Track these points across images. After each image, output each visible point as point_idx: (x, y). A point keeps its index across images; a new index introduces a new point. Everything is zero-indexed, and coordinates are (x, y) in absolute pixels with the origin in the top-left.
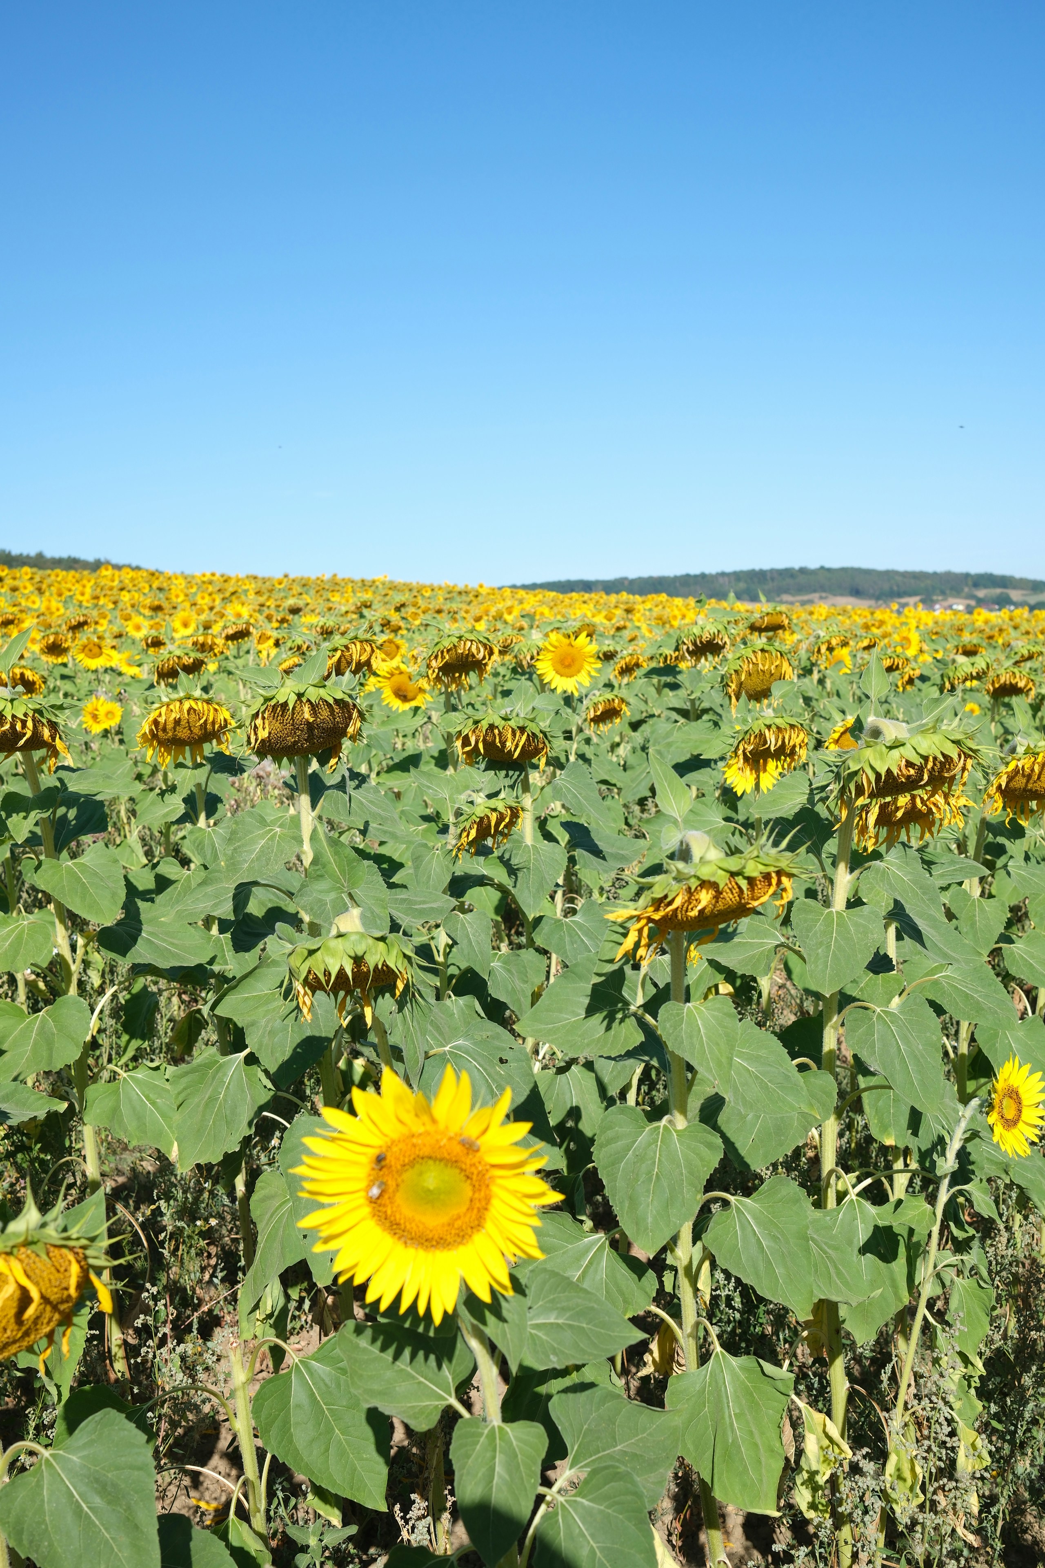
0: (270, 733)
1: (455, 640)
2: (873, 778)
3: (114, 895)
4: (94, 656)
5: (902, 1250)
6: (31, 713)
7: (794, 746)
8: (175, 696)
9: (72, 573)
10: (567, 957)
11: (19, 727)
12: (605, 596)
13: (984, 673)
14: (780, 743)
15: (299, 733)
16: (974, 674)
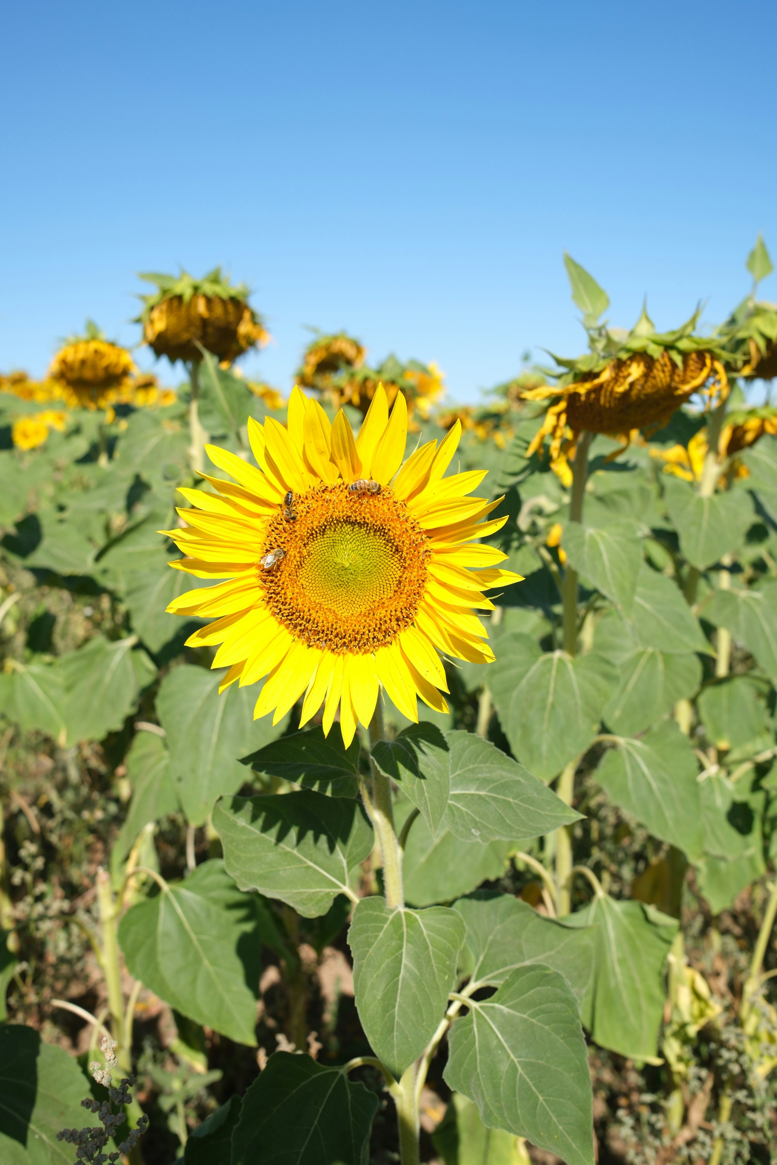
5: (757, 825)
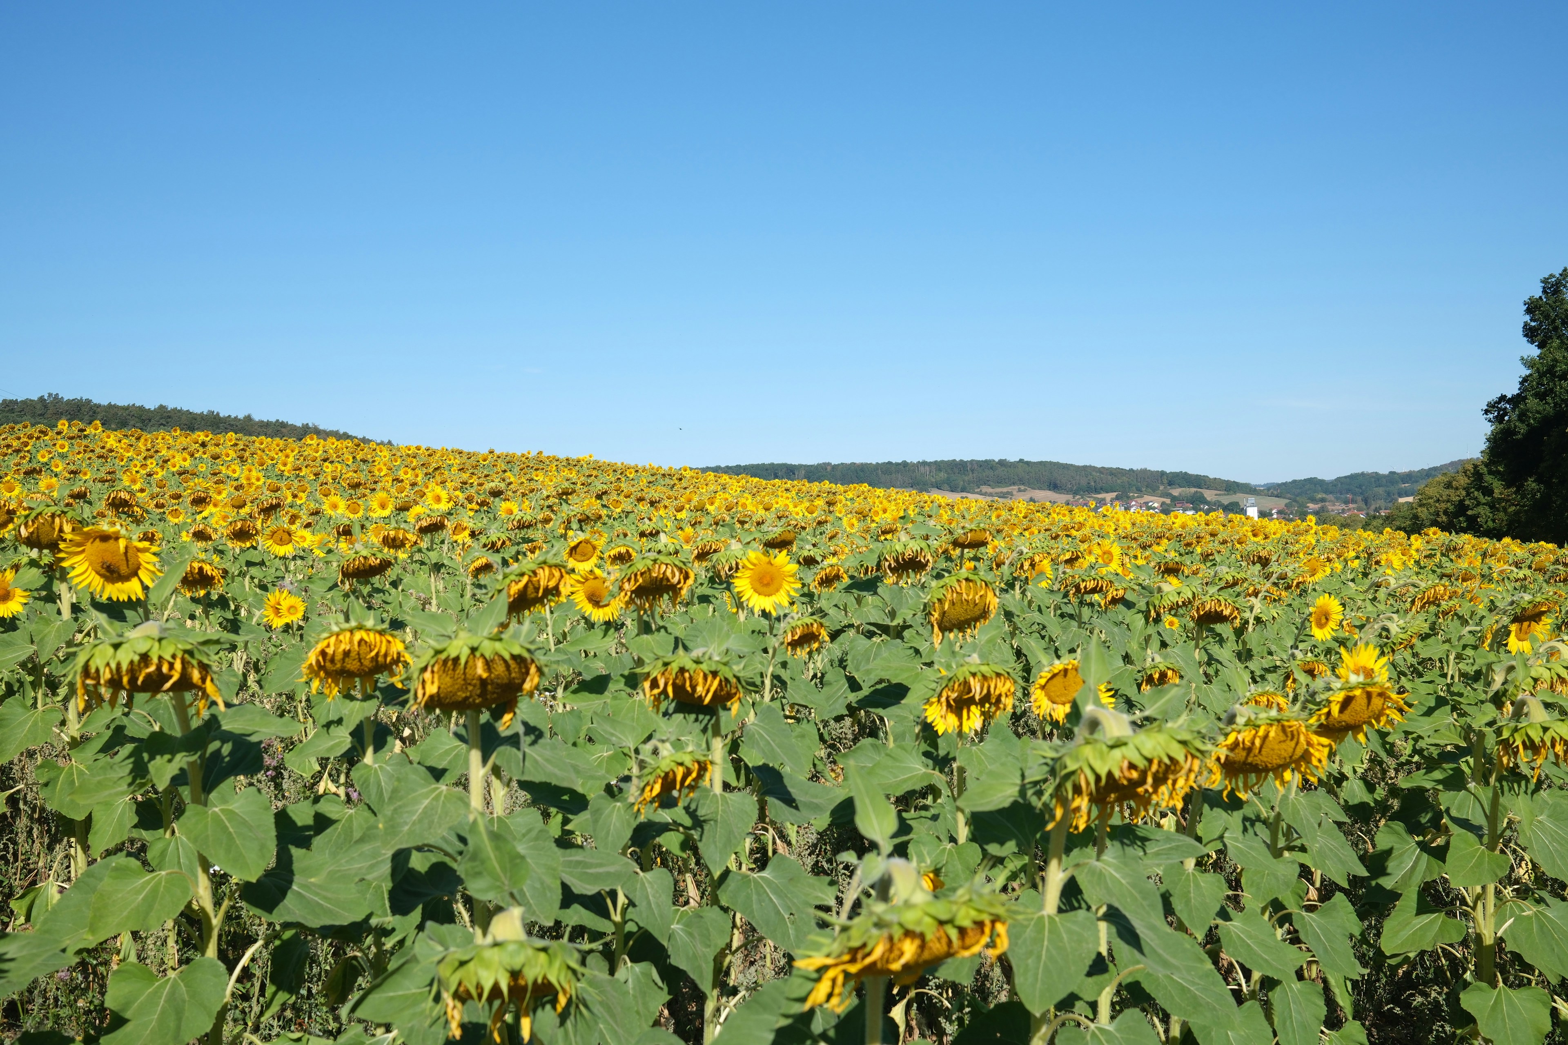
0: (439, 688)
1: (650, 563)
2: (1092, 779)
3: (262, 847)
4: (281, 542)
6: (179, 655)
7: (1000, 695)
8: (347, 626)
9: (277, 440)
10: (754, 917)
11: (165, 669)
12: (807, 485)
13: (1190, 602)
14: (985, 691)
15: (470, 688)
16: (1180, 603)
